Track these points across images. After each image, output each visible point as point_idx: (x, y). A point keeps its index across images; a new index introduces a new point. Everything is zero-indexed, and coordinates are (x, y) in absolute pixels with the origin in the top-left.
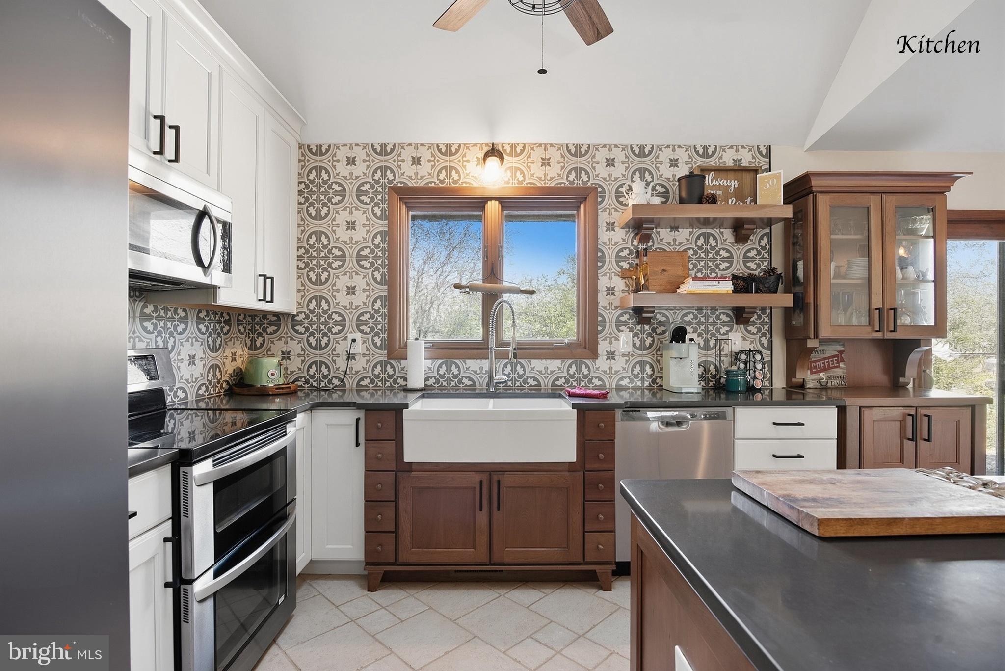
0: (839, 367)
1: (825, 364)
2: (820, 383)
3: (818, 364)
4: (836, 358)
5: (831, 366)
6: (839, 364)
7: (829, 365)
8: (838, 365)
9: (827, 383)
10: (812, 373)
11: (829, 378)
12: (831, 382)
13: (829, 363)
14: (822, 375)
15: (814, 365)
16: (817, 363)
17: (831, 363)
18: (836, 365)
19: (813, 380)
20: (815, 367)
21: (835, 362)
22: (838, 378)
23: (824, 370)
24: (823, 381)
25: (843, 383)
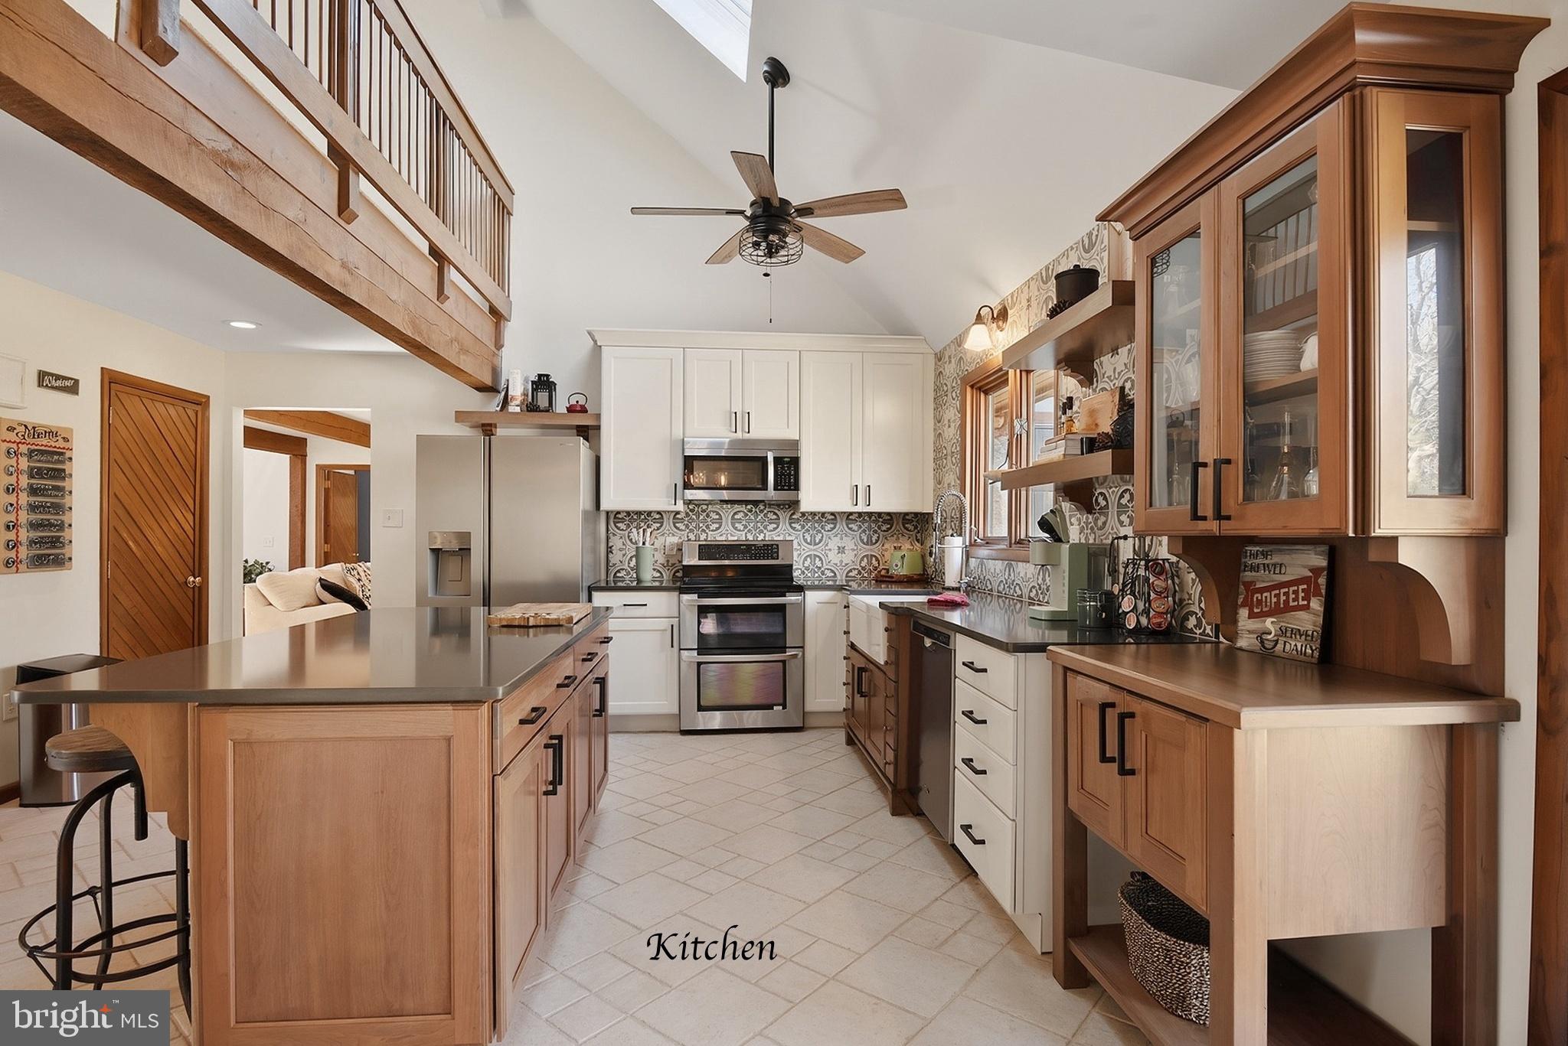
0: (1307, 608)
1: (1279, 600)
2: (1262, 642)
3: (1266, 597)
4: (1305, 586)
5: (1291, 604)
6: (1309, 603)
7: (1287, 602)
8: (1306, 603)
9: (1277, 642)
10: (1252, 615)
11: (1283, 632)
12: (1285, 642)
13: (1288, 597)
14: (1269, 623)
15: (1257, 598)
16: (1265, 594)
17: (1292, 596)
18: (1301, 603)
19: (1250, 632)
20: (1259, 602)
21: (1302, 594)
22: (1301, 636)
23: (1276, 611)
24: (1269, 637)
25: (1309, 651)
